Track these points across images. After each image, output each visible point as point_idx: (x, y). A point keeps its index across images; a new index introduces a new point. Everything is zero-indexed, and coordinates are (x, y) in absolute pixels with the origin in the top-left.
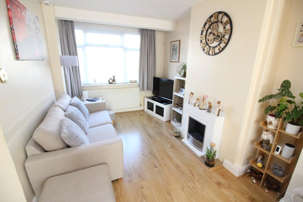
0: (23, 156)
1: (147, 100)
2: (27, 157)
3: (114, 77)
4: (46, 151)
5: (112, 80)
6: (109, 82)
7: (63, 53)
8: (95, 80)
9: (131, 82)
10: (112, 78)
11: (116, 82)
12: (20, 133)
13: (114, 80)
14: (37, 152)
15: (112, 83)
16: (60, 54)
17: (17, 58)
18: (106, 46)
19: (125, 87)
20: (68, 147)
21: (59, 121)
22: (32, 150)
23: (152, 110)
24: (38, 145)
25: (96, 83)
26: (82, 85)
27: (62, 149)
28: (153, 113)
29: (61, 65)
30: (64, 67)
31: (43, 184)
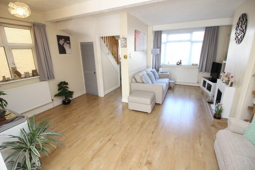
0: (131, 82)
1: (203, 79)
2: (132, 82)
3: (181, 61)
4: (137, 82)
5: (179, 63)
6: (177, 64)
7: (154, 48)
8: (168, 62)
9: (193, 65)
10: (179, 62)
11: (182, 64)
12: (132, 74)
13: (180, 63)
14: (135, 81)
15: (179, 65)
16: (152, 48)
17: (135, 51)
18: (179, 41)
19: (188, 68)
20: (144, 83)
21: (143, 74)
22: (134, 80)
23: (205, 87)
24: (135, 80)
25: (169, 64)
26: (161, 65)
27: (142, 83)
28: (205, 89)
29: (152, 53)
30: (153, 54)
31: (134, 91)
